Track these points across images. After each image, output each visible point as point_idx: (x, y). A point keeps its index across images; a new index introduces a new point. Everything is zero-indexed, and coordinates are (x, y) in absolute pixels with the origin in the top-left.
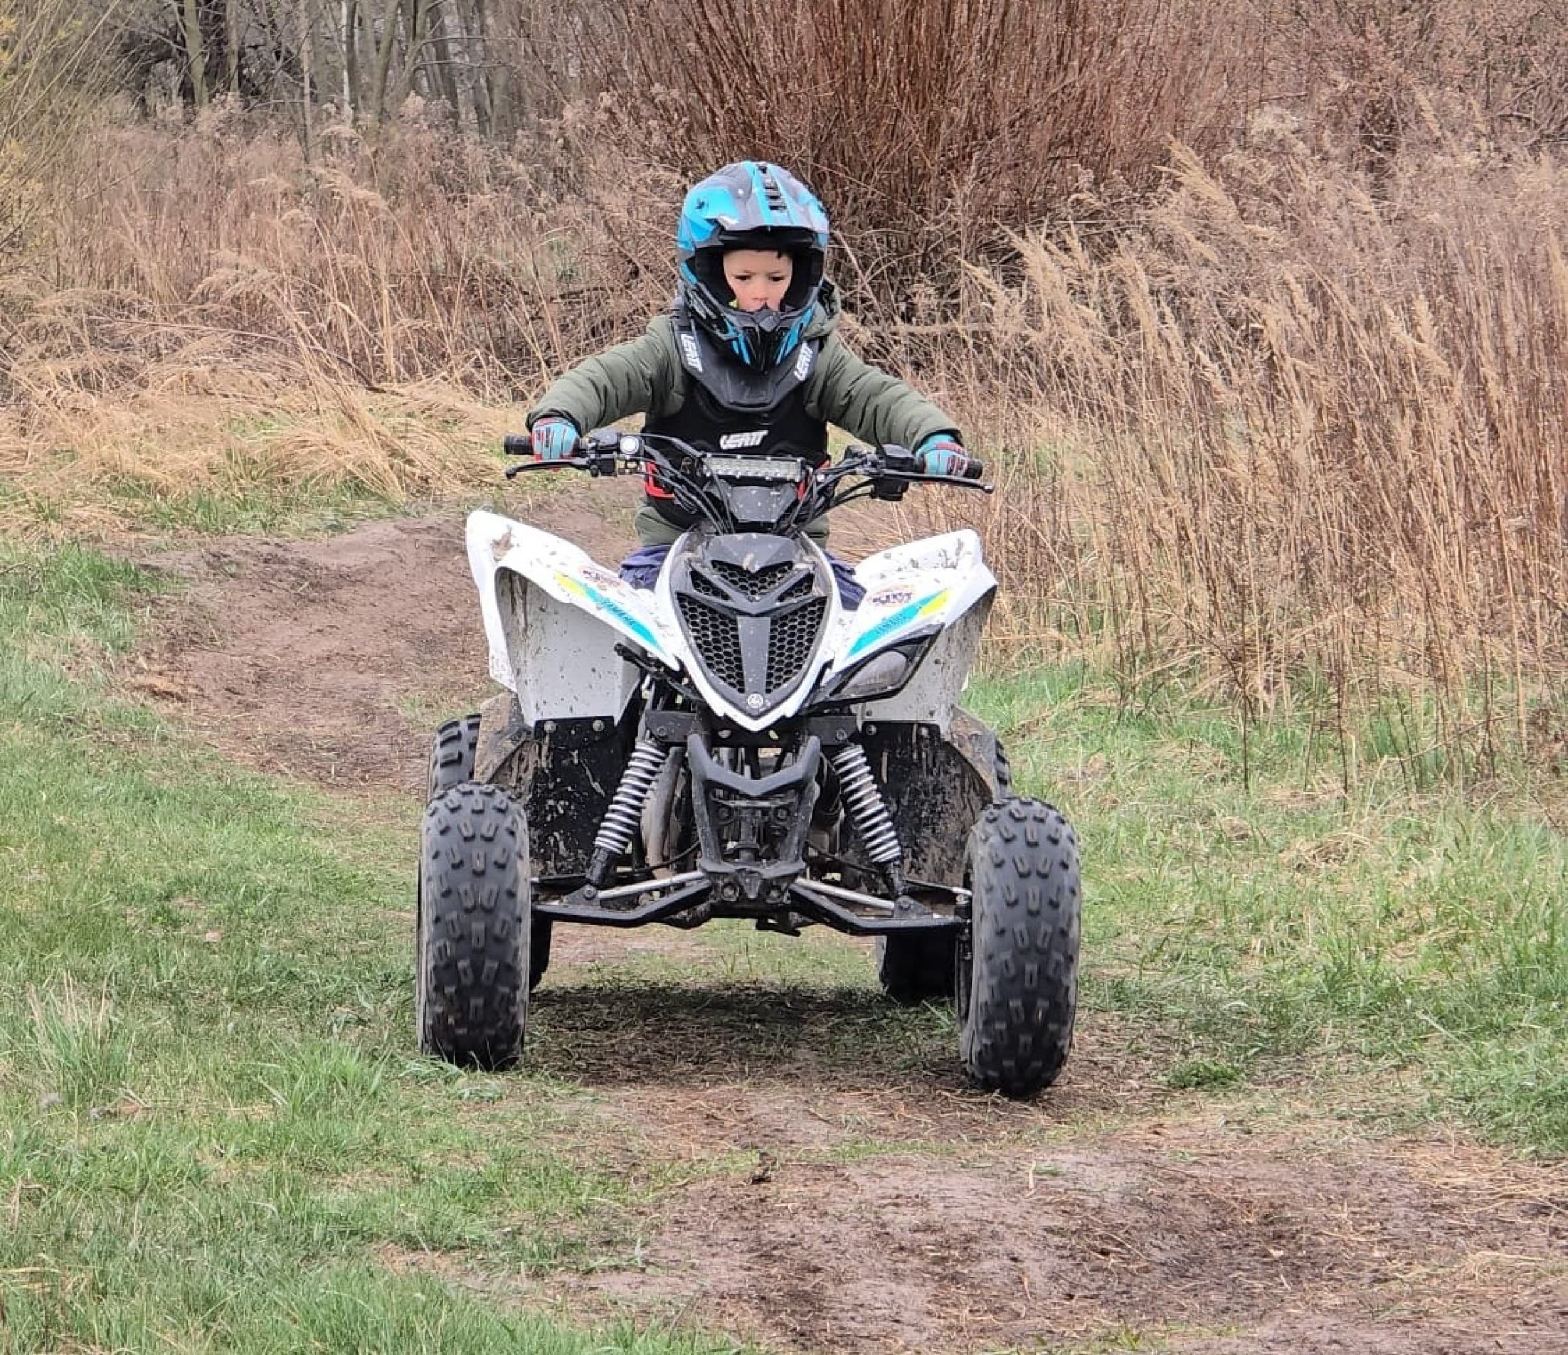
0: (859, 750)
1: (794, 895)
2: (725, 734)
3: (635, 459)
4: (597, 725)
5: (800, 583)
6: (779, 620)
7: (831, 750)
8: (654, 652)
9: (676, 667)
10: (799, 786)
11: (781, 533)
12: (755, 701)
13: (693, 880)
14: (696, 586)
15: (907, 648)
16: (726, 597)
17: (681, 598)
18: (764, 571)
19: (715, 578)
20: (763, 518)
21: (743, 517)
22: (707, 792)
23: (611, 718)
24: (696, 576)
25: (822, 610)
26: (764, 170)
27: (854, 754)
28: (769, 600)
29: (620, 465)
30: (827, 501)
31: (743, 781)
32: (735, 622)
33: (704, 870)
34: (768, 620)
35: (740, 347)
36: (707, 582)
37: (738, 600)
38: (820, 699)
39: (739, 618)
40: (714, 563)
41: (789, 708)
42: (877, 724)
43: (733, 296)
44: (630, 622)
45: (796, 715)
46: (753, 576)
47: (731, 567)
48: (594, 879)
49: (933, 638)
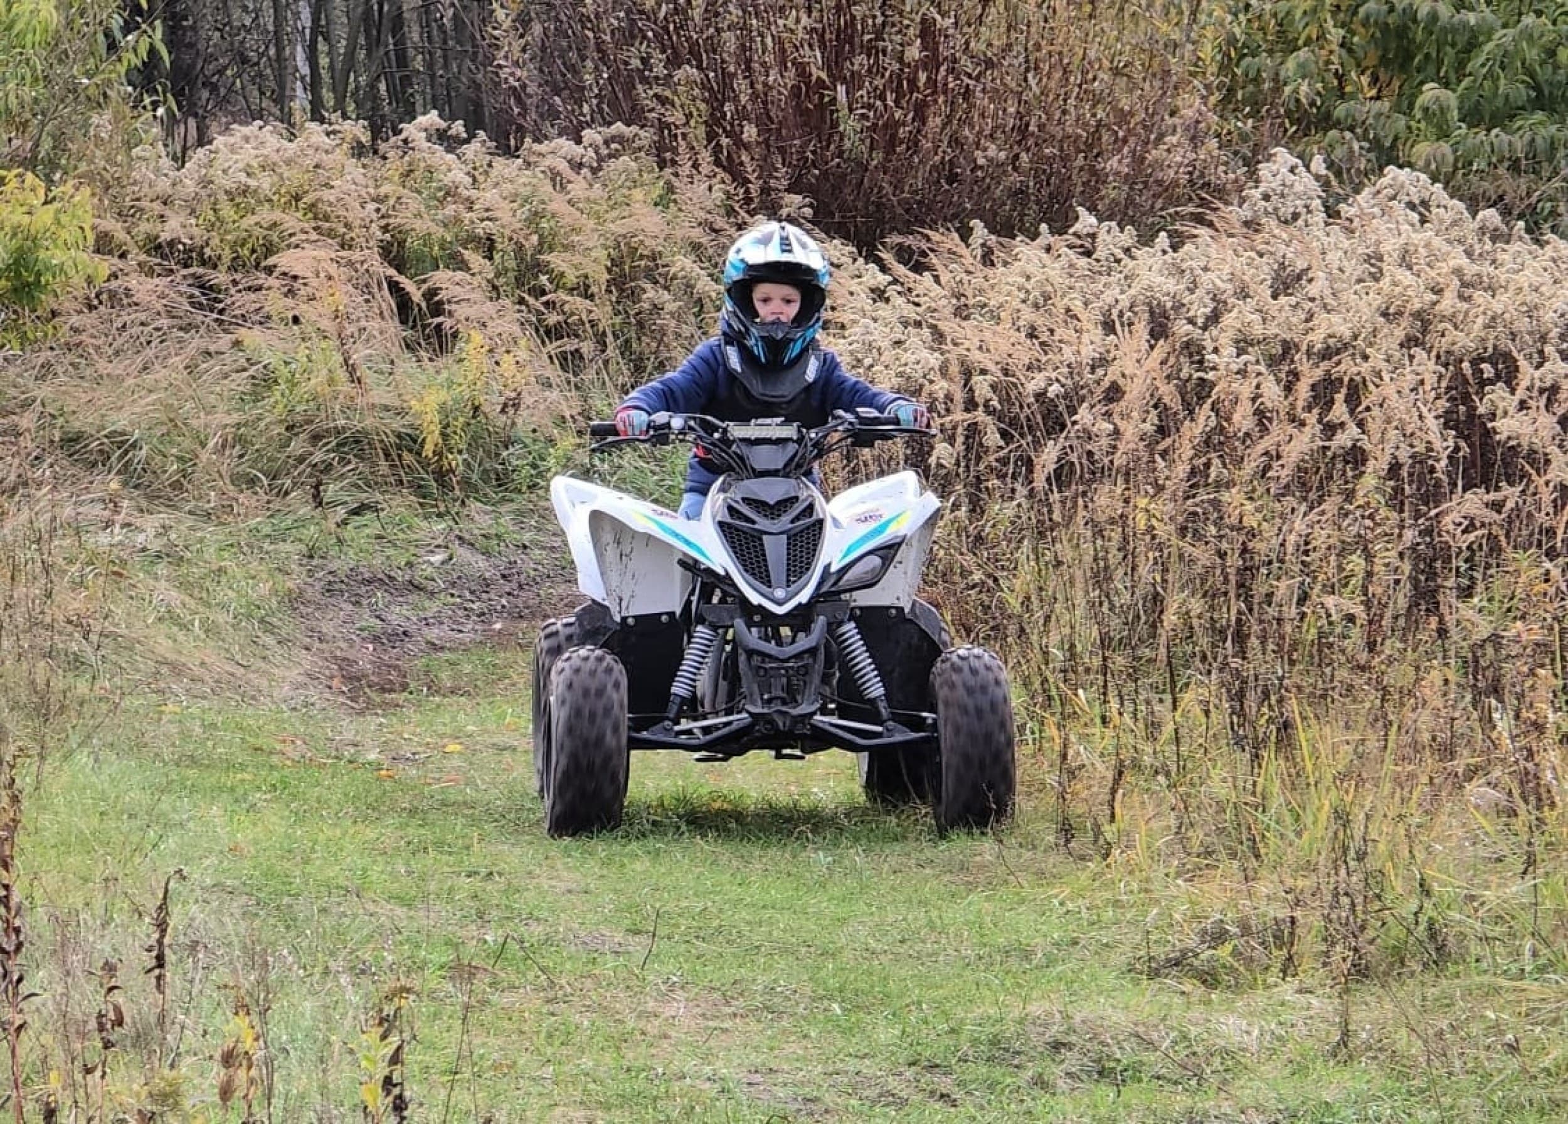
0: (852, 625)
1: (813, 727)
2: (757, 618)
3: (682, 432)
4: (664, 618)
5: (804, 511)
6: (793, 538)
7: (833, 626)
8: (705, 563)
9: (722, 573)
10: (812, 651)
11: (787, 476)
12: (780, 593)
13: (739, 719)
14: (732, 516)
15: (880, 553)
16: (754, 522)
17: (721, 525)
18: (779, 503)
19: (745, 510)
20: (772, 467)
21: (758, 467)
22: (749, 659)
23: (673, 613)
24: (731, 509)
25: (821, 529)
26: (783, 228)
27: (849, 629)
28: (784, 521)
29: (672, 437)
30: (820, 451)
31: (771, 648)
32: (761, 539)
33: (748, 712)
34: (785, 537)
35: (759, 351)
36: (738, 512)
37: (762, 523)
38: (824, 589)
39: (765, 537)
40: (744, 499)
41: (804, 597)
42: (861, 608)
43: (757, 316)
44: (688, 542)
45: (809, 602)
46: (771, 507)
47: (755, 501)
48: (671, 716)
49: (900, 544)
